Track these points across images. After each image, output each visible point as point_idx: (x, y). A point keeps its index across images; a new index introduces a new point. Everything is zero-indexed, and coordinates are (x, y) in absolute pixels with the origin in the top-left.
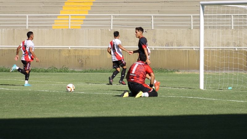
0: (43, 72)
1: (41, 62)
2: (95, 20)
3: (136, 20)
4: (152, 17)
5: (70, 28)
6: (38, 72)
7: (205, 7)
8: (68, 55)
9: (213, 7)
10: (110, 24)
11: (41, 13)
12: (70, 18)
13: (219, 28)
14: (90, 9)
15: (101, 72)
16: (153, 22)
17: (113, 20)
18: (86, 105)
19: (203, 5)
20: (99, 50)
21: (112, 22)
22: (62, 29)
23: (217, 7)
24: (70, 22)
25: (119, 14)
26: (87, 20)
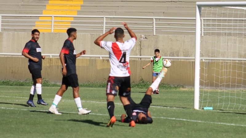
0: (17, 85)
1: (15, 73)
2: (85, 23)
3: (136, 23)
4: (154, 20)
5: (52, 31)
6: (11, 85)
7: (203, 8)
8: (49, 65)
9: (212, 9)
10: (102, 27)
11: (20, 13)
12: (53, 20)
14: (79, 8)
15: (89, 87)
16: (155, 26)
17: (106, 23)
18: (39, 125)
19: (200, 7)
20: (87, 59)
21: (105, 25)
22: (43, 33)
23: (218, 9)
24: (53, 24)
25: (115, 15)
26: (75, 23)
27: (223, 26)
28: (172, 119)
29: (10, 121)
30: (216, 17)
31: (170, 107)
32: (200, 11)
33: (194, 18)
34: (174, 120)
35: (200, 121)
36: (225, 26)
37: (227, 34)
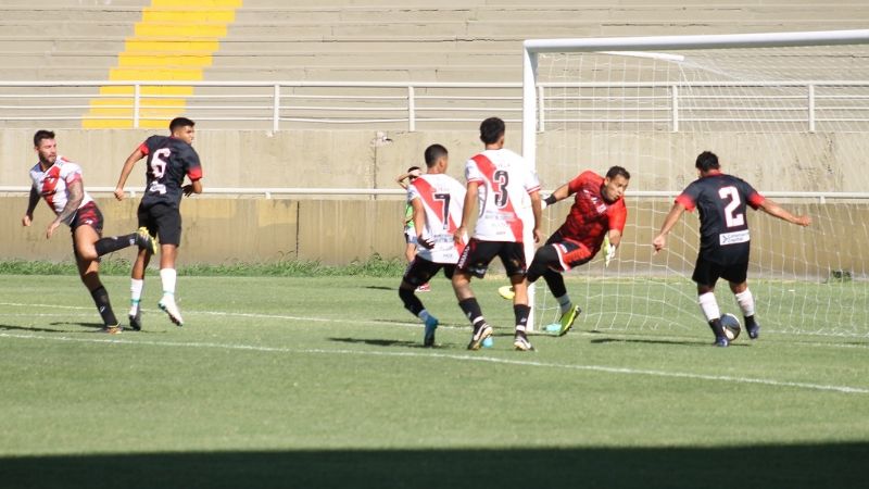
0: (43, 273)
1: (37, 240)
2: (225, 101)
3: (362, 101)
4: (412, 90)
5: (136, 125)
6: (26, 273)
7: (542, 56)
8: (128, 217)
9: (567, 57)
10: (270, 113)
11: (47, 77)
12: (138, 95)
13: (631, 127)
14: (208, 63)
15: (237, 275)
16: (412, 107)
17: (282, 101)
18: (101, 380)
19: (533, 52)
20: (230, 200)
21: (277, 106)
22: (112, 131)
23: (582, 58)
24: (137, 106)
25: (305, 80)
26: (197, 101)
27: (597, 105)
28: (461, 357)
29: (23, 371)
30: (577, 80)
31: (456, 326)
32: (534, 65)
33: (519, 84)
34: (466, 361)
35: (535, 364)
36: (605, 103)
37: (607, 126)
